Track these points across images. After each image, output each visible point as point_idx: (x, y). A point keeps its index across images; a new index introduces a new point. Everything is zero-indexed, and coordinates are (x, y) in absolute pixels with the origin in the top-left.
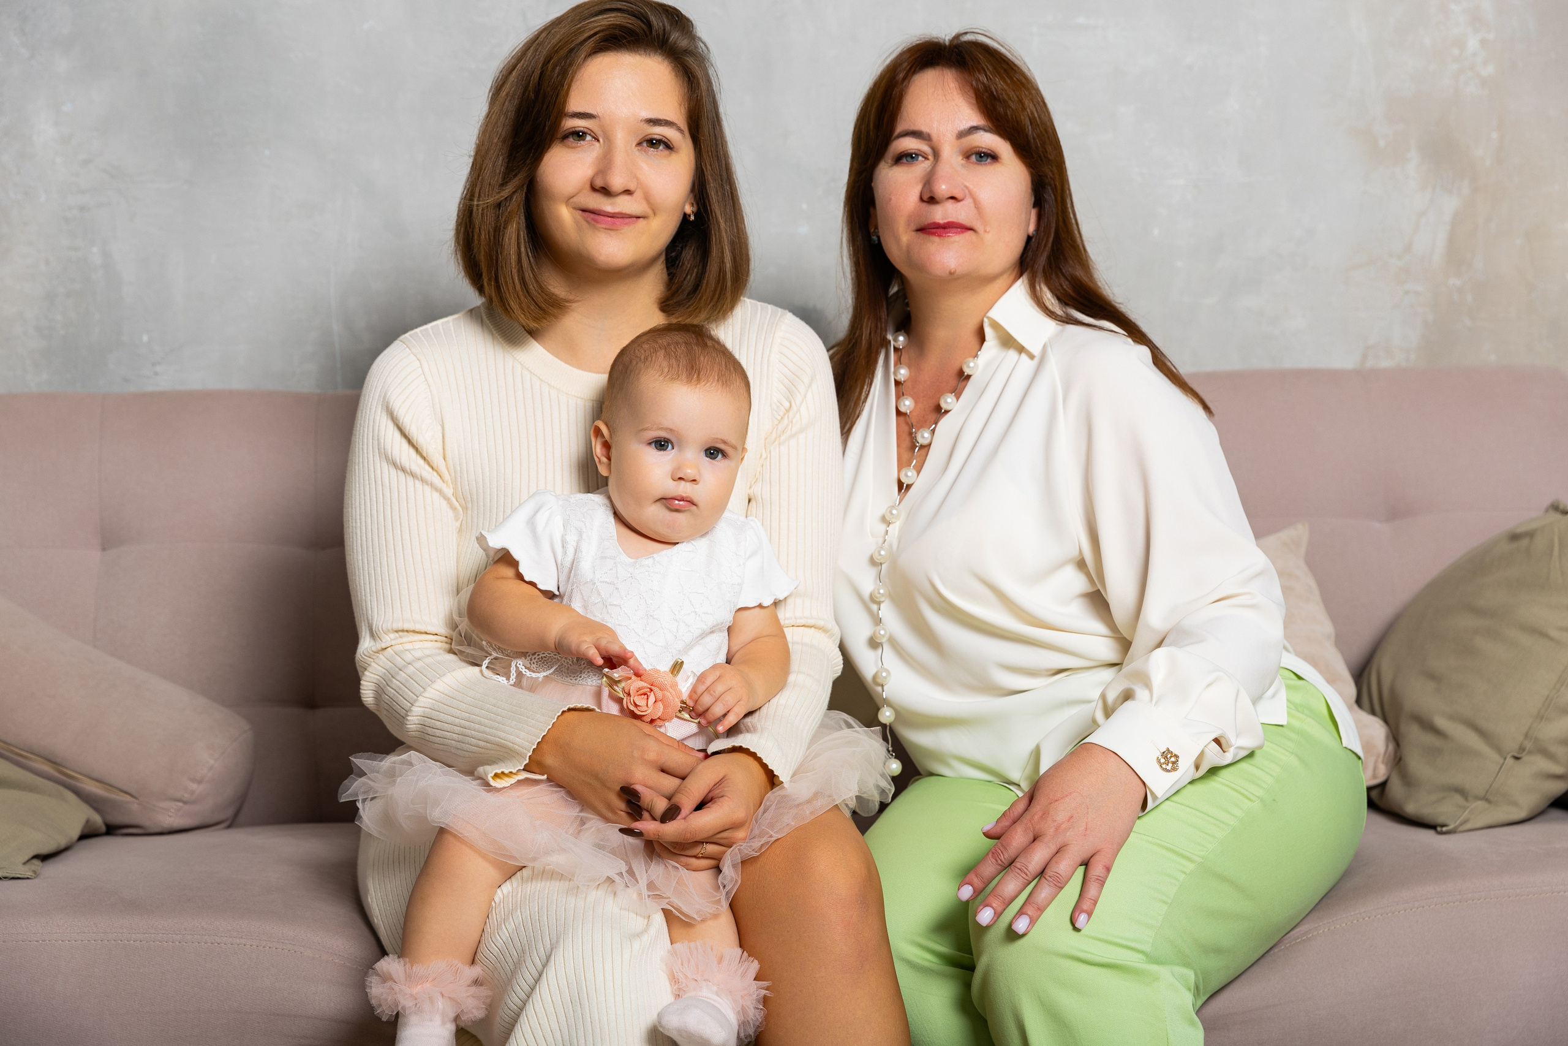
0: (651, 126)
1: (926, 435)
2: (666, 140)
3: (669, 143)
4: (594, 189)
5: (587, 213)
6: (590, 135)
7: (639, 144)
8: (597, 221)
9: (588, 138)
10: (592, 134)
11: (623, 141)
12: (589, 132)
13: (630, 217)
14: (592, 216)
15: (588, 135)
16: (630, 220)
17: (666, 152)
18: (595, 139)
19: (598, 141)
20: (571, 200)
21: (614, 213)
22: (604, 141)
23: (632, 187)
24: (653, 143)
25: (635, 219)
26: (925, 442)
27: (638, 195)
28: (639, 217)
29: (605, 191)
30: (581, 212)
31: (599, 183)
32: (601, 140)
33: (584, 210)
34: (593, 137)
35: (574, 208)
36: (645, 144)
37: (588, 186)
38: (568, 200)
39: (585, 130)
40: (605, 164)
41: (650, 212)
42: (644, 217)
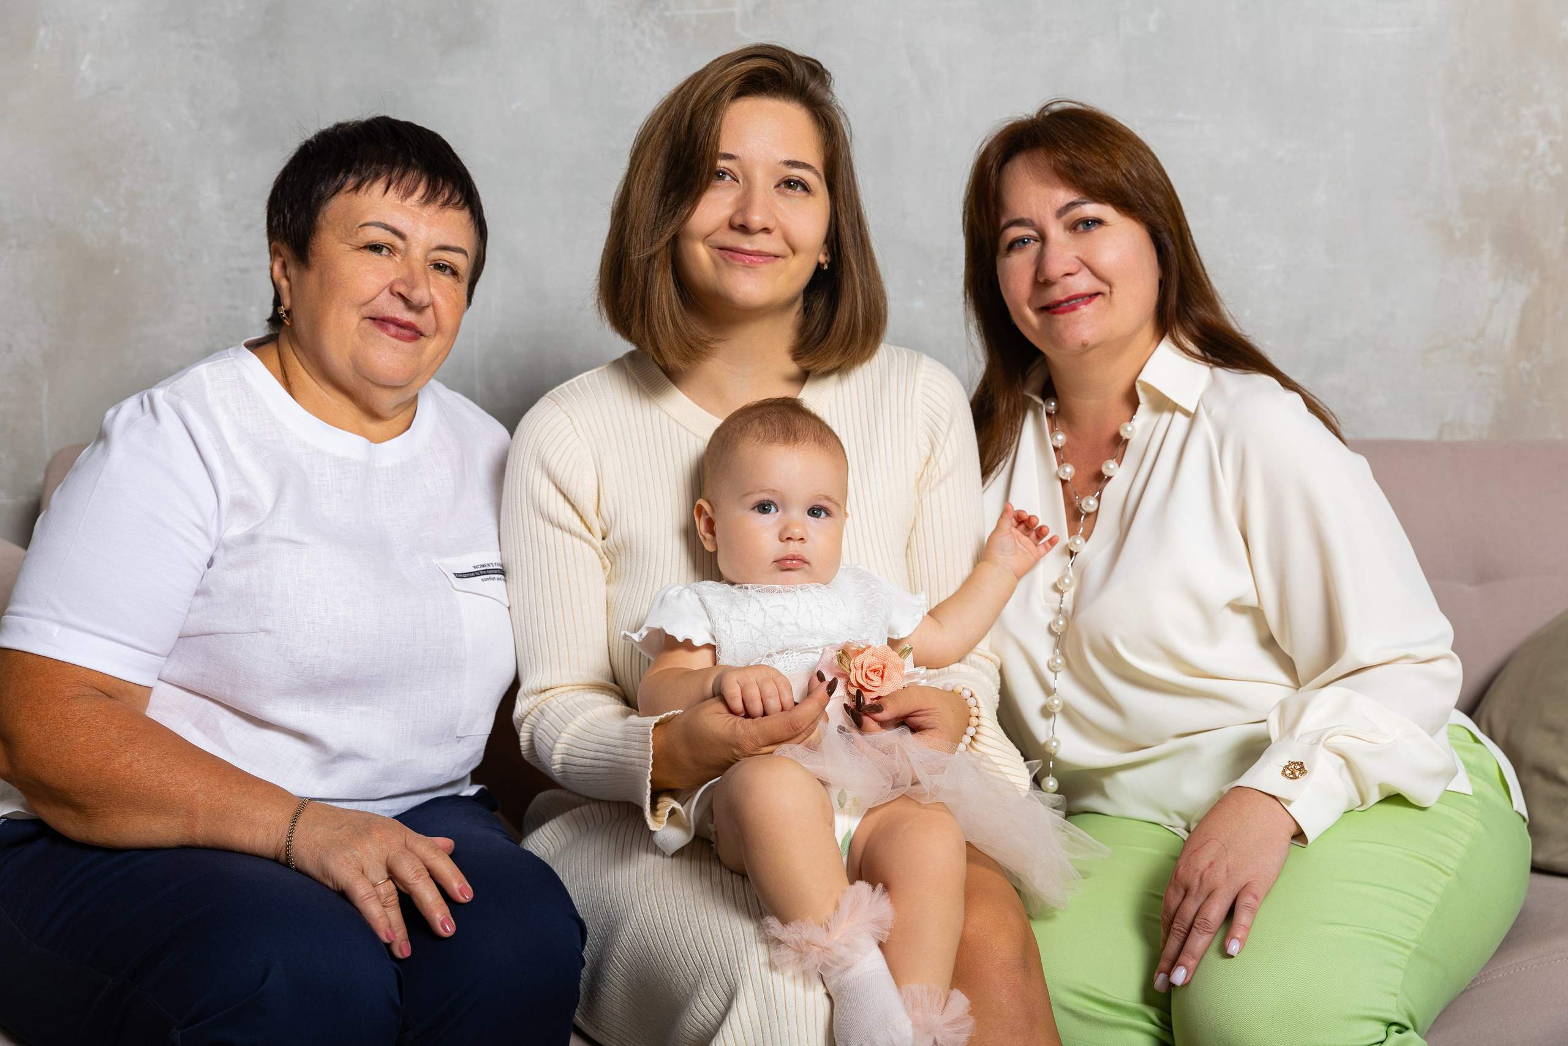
0: (790, 168)
1: (1092, 502)
2: (803, 182)
3: (806, 184)
4: (732, 227)
5: (724, 251)
6: (729, 175)
7: (777, 186)
8: (734, 258)
9: (728, 178)
10: (731, 174)
11: (763, 182)
12: (729, 172)
13: (768, 255)
14: (730, 253)
15: (727, 176)
16: (769, 258)
17: (804, 194)
18: (735, 180)
19: (738, 181)
20: (708, 238)
21: (752, 251)
22: (744, 182)
23: (770, 225)
24: (789, 183)
25: (773, 257)
26: (1092, 510)
27: (777, 234)
28: (777, 257)
29: (744, 229)
30: (717, 250)
31: (738, 221)
32: (740, 181)
33: (721, 249)
34: (733, 178)
35: (711, 247)
36: (783, 186)
37: (726, 225)
38: (705, 238)
39: (725, 170)
40: (744, 203)
41: (788, 251)
42: (783, 257)
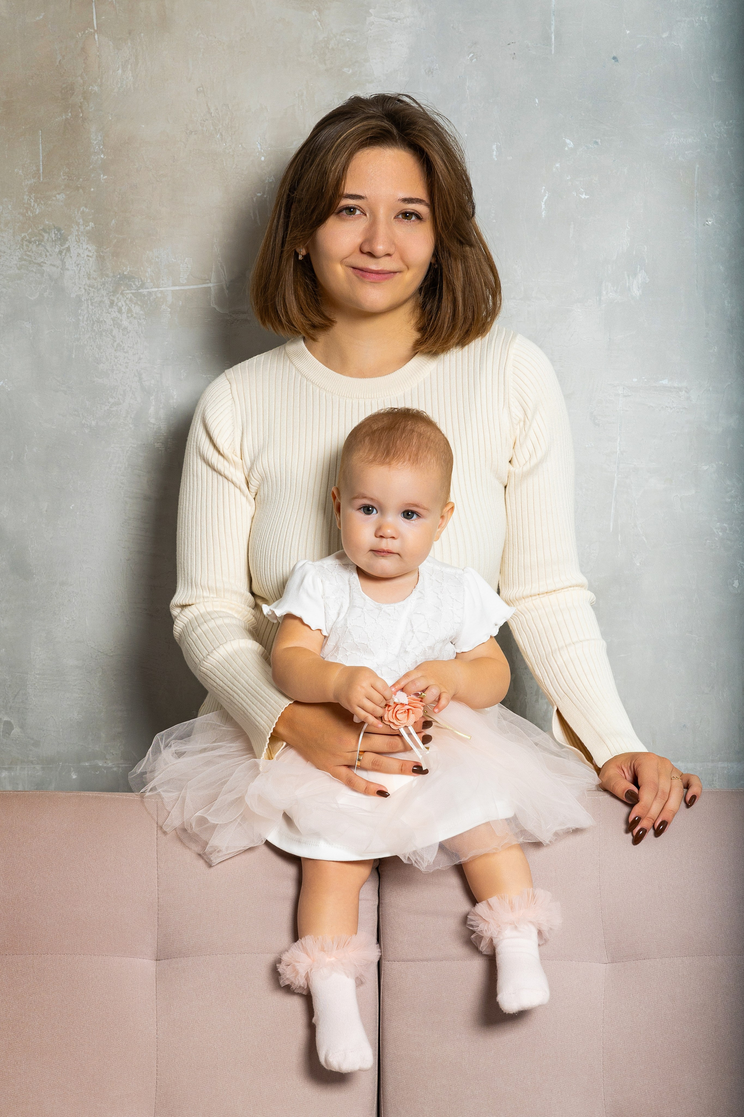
0: (406, 203)
2: (417, 213)
3: (419, 215)
4: (362, 252)
5: (357, 270)
6: (359, 210)
7: (396, 217)
8: (364, 277)
9: (358, 212)
10: (361, 210)
11: (384, 215)
12: (359, 208)
13: (390, 272)
14: (361, 272)
15: (357, 211)
16: (389, 275)
17: (418, 221)
18: (363, 213)
19: (365, 215)
20: (345, 260)
21: (378, 270)
22: (370, 216)
23: (391, 251)
24: (406, 215)
25: (392, 274)
27: (396, 256)
28: (396, 273)
29: (371, 255)
30: (352, 269)
31: (366, 249)
32: (368, 215)
33: (354, 268)
34: (362, 212)
35: (347, 266)
36: (400, 216)
37: (358, 249)
38: (342, 260)
39: (356, 207)
40: (370, 237)
41: (404, 267)
42: (400, 272)
